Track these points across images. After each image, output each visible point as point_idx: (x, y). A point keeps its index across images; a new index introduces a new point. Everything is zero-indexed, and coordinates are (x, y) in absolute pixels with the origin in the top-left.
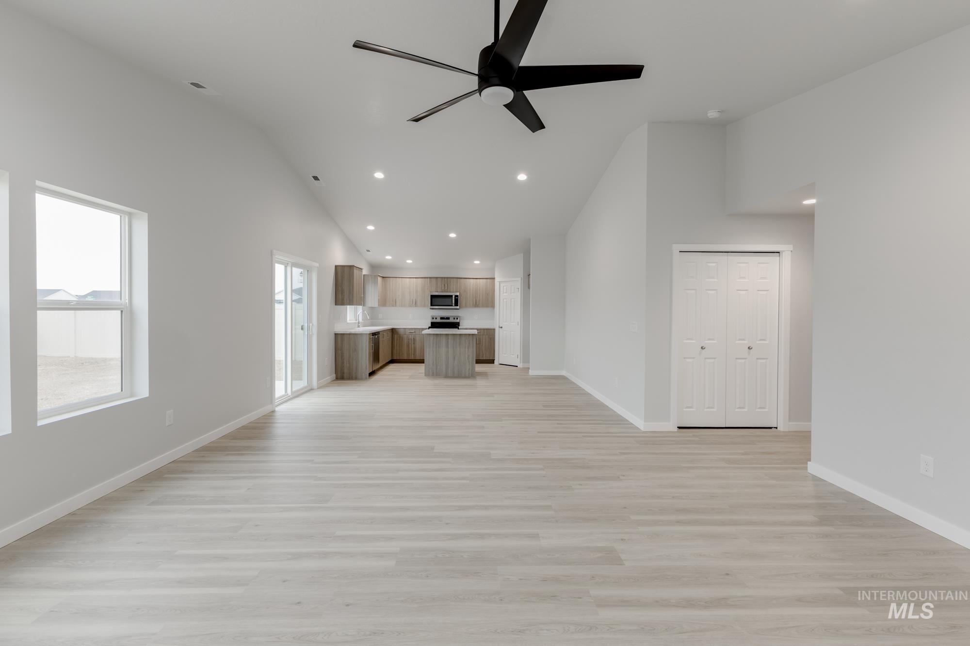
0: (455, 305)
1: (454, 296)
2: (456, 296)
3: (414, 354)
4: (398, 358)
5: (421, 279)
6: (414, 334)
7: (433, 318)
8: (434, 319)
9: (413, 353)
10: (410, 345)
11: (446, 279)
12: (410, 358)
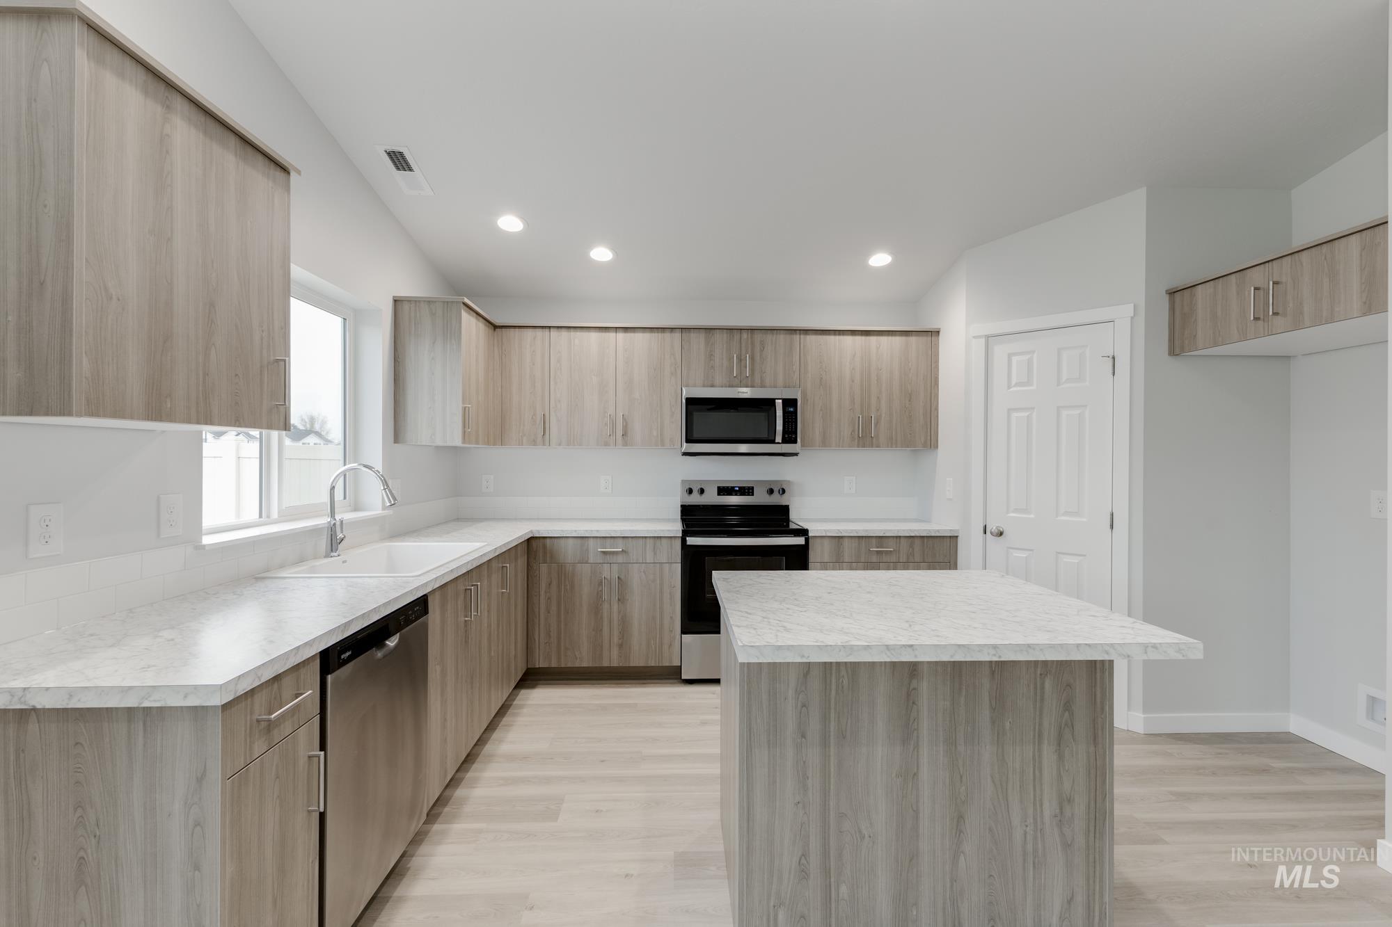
0: (785, 441)
1: (779, 403)
2: (790, 404)
3: (621, 646)
4: (554, 664)
5: (647, 335)
6: (620, 559)
7: (690, 491)
8: (695, 492)
9: (616, 640)
10: (606, 606)
11: (745, 335)
12: (606, 664)
